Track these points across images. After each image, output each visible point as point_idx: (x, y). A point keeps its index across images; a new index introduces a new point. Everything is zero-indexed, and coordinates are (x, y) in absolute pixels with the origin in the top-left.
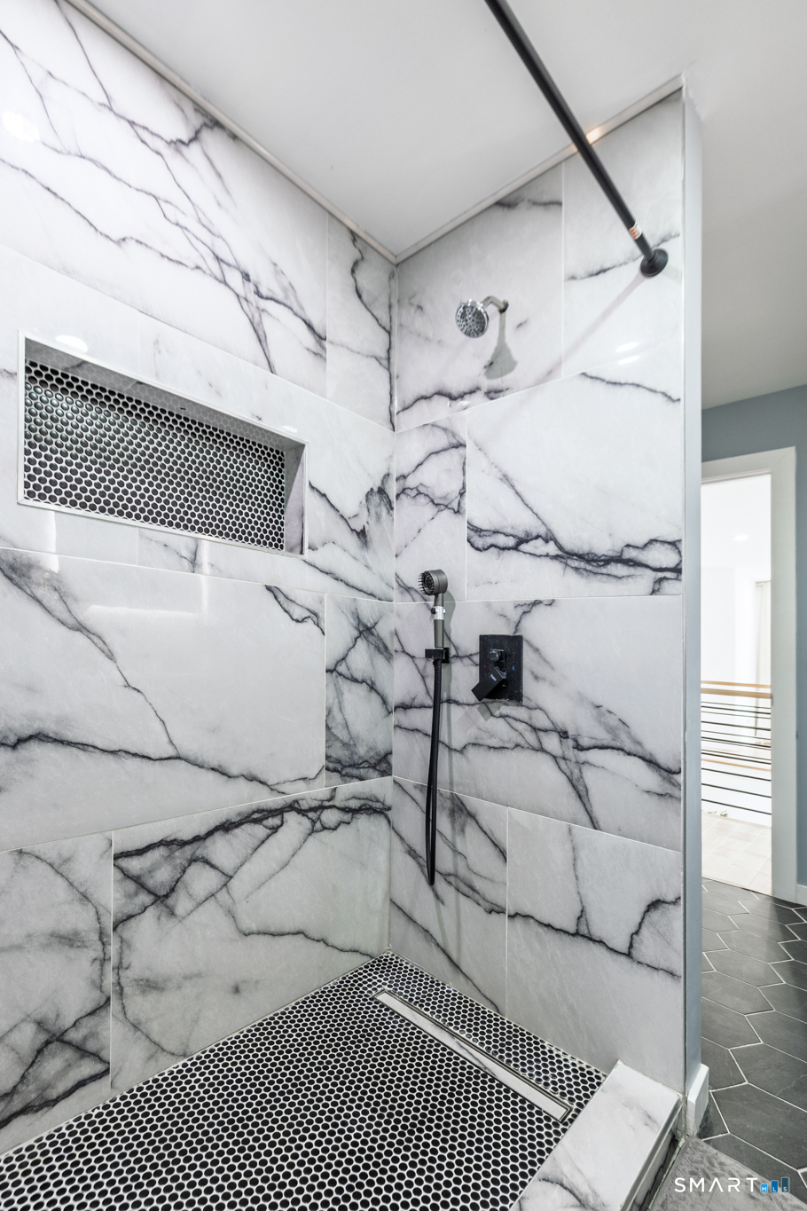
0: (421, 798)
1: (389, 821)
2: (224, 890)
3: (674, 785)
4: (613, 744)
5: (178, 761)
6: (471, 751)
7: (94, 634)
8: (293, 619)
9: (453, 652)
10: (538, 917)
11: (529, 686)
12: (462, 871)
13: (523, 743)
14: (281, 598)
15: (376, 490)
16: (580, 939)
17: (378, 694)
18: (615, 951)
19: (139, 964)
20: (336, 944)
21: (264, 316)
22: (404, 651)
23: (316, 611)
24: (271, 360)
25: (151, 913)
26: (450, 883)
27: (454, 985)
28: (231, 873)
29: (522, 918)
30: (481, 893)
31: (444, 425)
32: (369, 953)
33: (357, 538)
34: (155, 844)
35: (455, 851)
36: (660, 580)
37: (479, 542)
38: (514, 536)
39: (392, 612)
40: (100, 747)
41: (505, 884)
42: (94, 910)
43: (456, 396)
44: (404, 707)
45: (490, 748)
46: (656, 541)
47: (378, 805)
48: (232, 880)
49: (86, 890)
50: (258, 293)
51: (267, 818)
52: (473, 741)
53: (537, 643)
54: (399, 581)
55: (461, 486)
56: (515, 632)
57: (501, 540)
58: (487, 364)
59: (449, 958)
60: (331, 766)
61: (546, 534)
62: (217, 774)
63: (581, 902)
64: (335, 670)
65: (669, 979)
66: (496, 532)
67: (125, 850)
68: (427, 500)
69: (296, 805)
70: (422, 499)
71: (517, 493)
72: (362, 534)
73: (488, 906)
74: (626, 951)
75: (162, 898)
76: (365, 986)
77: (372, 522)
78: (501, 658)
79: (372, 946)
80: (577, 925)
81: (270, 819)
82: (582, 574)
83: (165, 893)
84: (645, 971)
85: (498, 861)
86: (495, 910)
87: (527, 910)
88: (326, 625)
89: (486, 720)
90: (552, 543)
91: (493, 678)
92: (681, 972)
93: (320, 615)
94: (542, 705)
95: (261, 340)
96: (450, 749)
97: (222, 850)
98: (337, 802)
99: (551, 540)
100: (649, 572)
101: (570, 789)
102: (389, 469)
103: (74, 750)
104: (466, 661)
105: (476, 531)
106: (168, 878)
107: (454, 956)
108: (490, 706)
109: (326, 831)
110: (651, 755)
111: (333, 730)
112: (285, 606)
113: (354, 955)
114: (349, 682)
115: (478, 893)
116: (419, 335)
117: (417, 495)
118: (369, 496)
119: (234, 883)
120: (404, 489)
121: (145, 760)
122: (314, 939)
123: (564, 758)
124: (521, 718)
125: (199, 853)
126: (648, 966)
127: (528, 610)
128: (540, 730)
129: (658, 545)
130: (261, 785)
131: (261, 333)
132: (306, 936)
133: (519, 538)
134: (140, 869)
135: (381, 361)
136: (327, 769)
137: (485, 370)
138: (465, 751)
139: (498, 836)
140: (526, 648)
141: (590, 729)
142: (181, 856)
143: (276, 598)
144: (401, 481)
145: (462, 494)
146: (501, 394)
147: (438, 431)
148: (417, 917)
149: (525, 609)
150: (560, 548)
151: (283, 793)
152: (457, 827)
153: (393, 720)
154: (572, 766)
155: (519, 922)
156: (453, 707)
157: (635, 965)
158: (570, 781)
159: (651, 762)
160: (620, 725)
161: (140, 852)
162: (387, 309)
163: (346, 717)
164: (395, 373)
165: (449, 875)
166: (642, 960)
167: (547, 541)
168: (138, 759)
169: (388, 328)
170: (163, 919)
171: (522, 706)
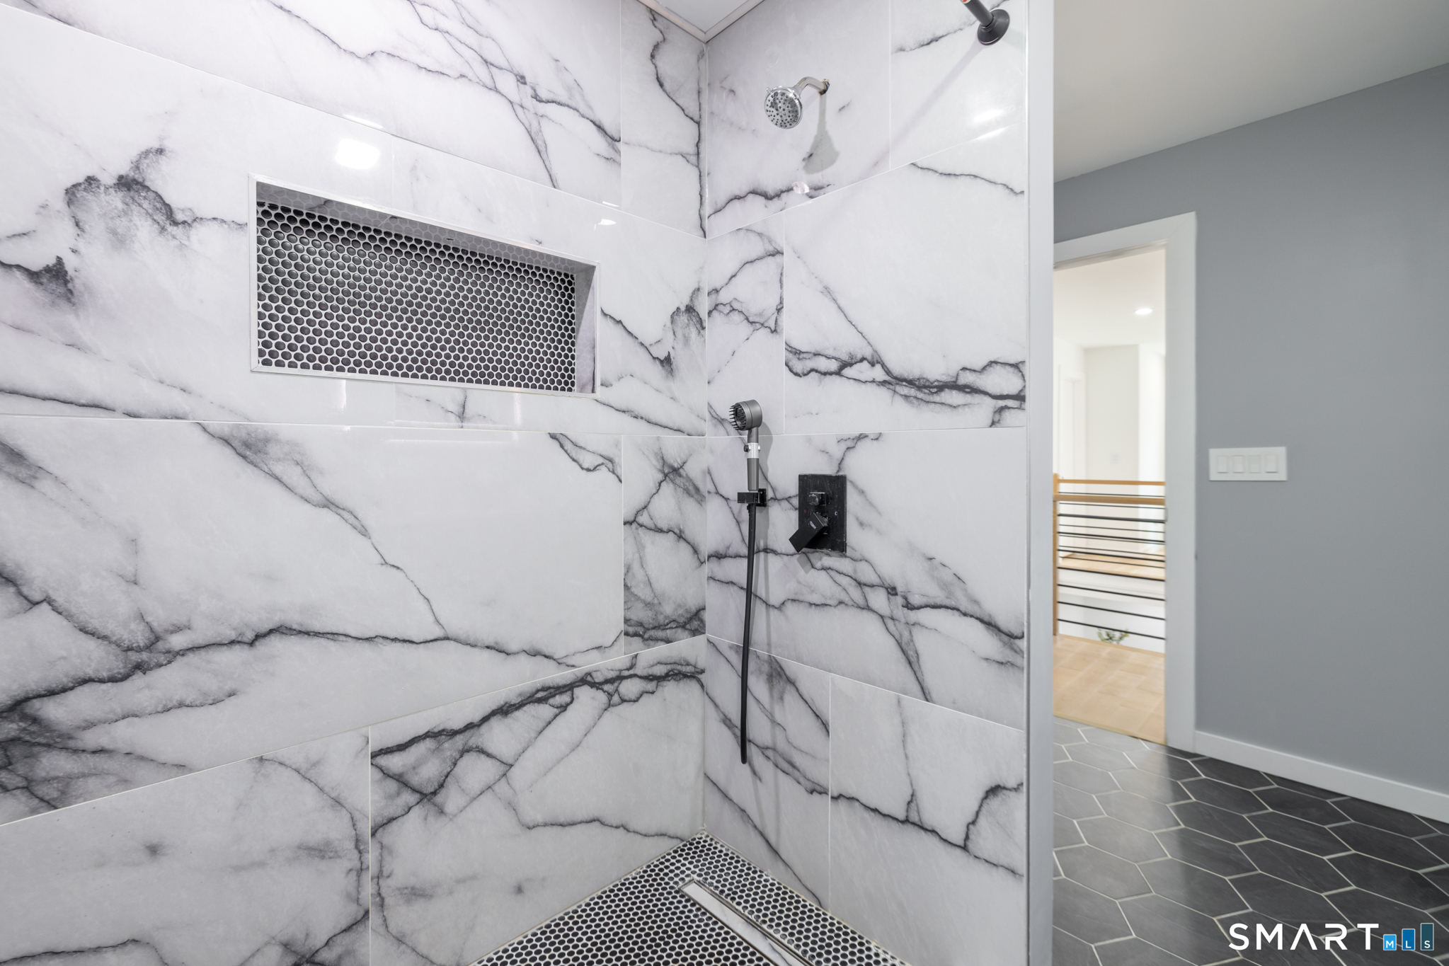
0: (737, 661)
1: (702, 686)
2: (503, 780)
3: (1016, 651)
4: (947, 602)
5: (446, 642)
6: (790, 608)
7: (344, 509)
8: (582, 468)
9: (770, 494)
10: (863, 800)
11: (853, 534)
12: (781, 745)
13: (847, 600)
14: (568, 446)
15: (683, 308)
16: (909, 828)
17: (688, 543)
18: (950, 843)
19: (402, 872)
20: (638, 829)
21: (544, 122)
22: (717, 493)
23: (611, 456)
24: (552, 173)
25: (416, 813)
26: (768, 758)
27: (773, 874)
28: (510, 762)
29: (846, 800)
30: (801, 770)
31: (759, 230)
32: (679, 836)
33: (660, 367)
34: (419, 737)
35: (774, 722)
36: (1001, 410)
37: (799, 366)
38: (836, 359)
39: (704, 447)
40: (353, 634)
41: (828, 761)
42: (349, 815)
43: (773, 195)
44: (719, 556)
45: (811, 604)
46: (996, 363)
47: (689, 669)
48: (513, 769)
49: (339, 795)
50: (536, 97)
51: (554, 696)
52: (792, 597)
53: (861, 483)
54: (712, 411)
55: (778, 301)
56: (838, 471)
57: (823, 364)
58: (806, 156)
59: (768, 842)
60: (631, 630)
61: (873, 356)
62: (493, 652)
63: (912, 785)
64: (634, 521)
65: (1009, 878)
66: (816, 354)
67: (384, 746)
68: (742, 317)
69: (589, 678)
70: (736, 317)
71: (839, 308)
72: (667, 362)
73: (810, 786)
74: (961, 843)
75: (429, 796)
76: (671, 875)
77: (679, 346)
78: (821, 502)
79: (683, 829)
80: (907, 811)
81: (557, 697)
82: (913, 403)
83: (433, 790)
84: (983, 867)
85: (822, 733)
86: (817, 790)
87: (851, 792)
88: (622, 472)
89: (807, 572)
90: (878, 367)
91: (813, 526)
92: (1023, 870)
93: (616, 460)
94: (868, 556)
95: (540, 151)
96: (767, 605)
97: (499, 737)
98: (639, 670)
99: (878, 362)
100: (987, 400)
101: (900, 654)
102: (699, 282)
103: (322, 641)
104: (785, 504)
105: (795, 353)
106: (436, 773)
107: (773, 840)
108: (811, 556)
109: (625, 703)
110: (990, 616)
111: (633, 590)
112: (574, 455)
113: (661, 839)
114: (651, 532)
115: (799, 770)
116: (732, 124)
117: (731, 311)
118: (675, 317)
119: (514, 772)
120: (717, 305)
121: (406, 645)
122: (612, 826)
123: (892, 619)
124: (845, 572)
125: (473, 742)
126: (987, 861)
127: (852, 445)
128: (865, 585)
129: (998, 367)
130: (546, 660)
131: (540, 143)
132: (602, 823)
133: (842, 361)
134: (403, 766)
135: (688, 157)
136: (627, 634)
137: (804, 163)
138: (784, 608)
139: (819, 705)
140: (850, 491)
141: (921, 586)
142: (451, 747)
143: (562, 446)
144: (714, 296)
145: (779, 310)
146: (821, 191)
147: (752, 237)
148: (732, 794)
149: (850, 444)
150: (888, 372)
151: (573, 666)
152: (776, 695)
153: (707, 571)
154: (902, 627)
155: (842, 804)
156: (771, 556)
157: (971, 860)
158: (899, 644)
159: (990, 624)
160: (956, 580)
161: (402, 747)
162: (695, 96)
163: (649, 573)
164: (705, 170)
165: (767, 748)
166: (979, 854)
167: (873, 365)
168: (398, 645)
169: (696, 118)
170: (431, 819)
171: (846, 557)
